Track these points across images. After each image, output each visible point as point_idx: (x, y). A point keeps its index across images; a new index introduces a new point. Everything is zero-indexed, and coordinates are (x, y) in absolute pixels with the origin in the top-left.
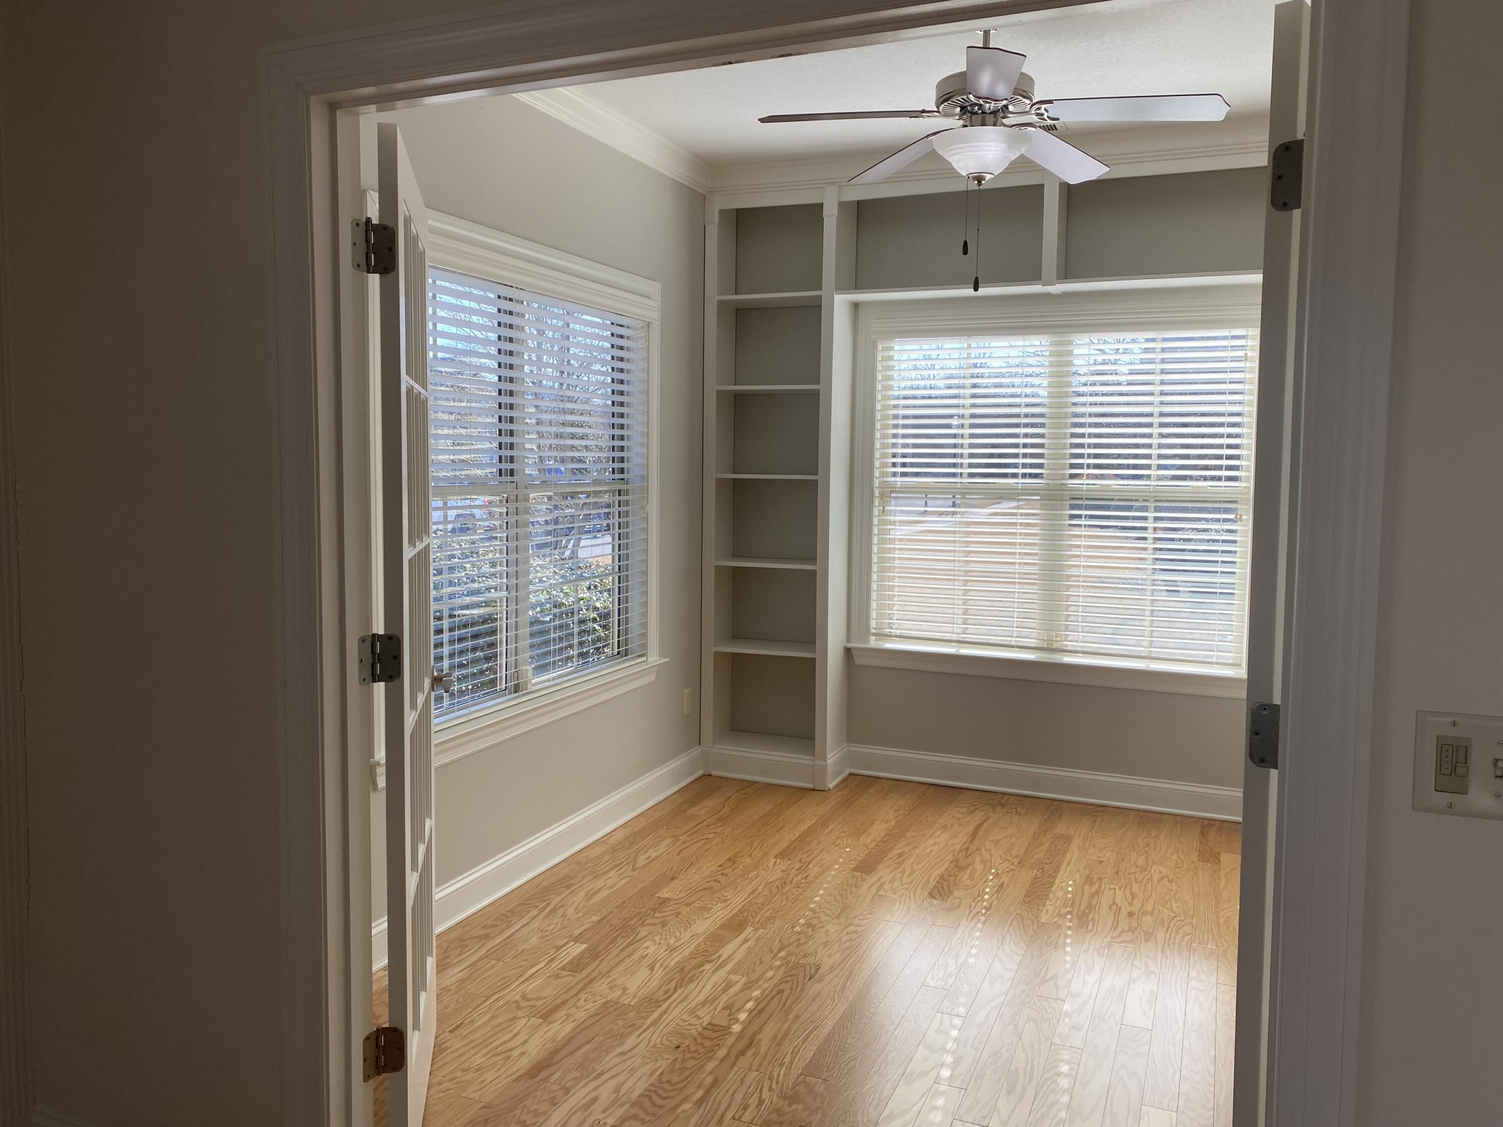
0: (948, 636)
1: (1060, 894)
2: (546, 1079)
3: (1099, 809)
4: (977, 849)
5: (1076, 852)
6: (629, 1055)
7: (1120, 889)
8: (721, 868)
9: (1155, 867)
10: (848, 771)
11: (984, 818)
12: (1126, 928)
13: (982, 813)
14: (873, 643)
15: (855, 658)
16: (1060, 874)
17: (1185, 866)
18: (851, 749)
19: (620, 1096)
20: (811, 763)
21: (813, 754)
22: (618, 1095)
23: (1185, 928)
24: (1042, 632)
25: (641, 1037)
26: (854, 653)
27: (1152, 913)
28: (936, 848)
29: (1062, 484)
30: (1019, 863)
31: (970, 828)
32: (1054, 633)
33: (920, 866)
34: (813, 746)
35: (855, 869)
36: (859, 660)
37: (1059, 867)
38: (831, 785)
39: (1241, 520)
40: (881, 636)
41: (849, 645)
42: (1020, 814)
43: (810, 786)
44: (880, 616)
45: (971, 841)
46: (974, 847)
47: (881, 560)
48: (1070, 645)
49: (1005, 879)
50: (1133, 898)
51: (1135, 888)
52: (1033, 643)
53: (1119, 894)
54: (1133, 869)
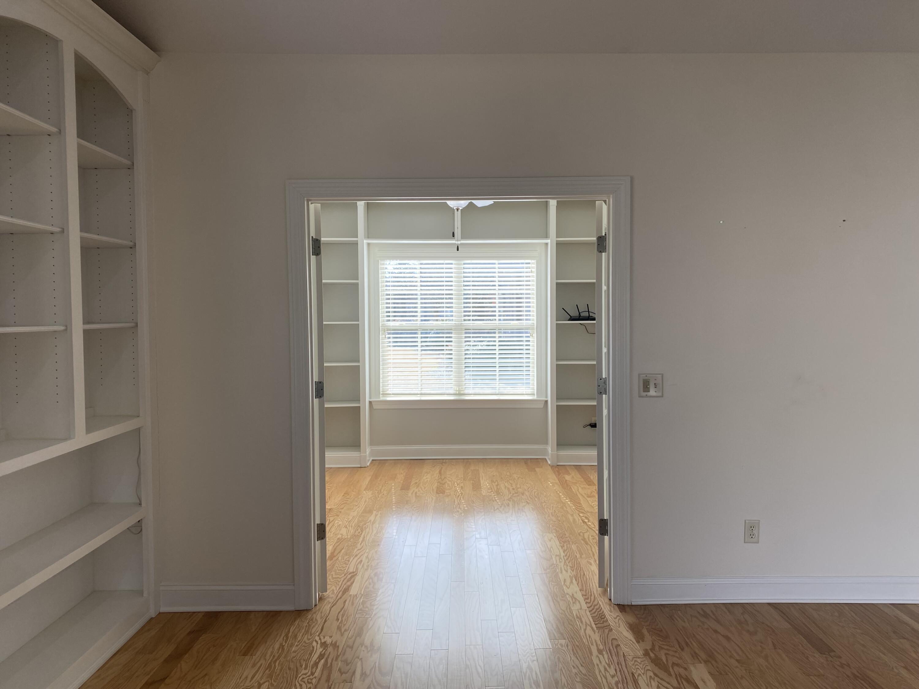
0: (416, 392)
1: (485, 487)
2: (337, 559)
3: (483, 460)
4: (445, 478)
5: (483, 474)
6: (362, 550)
7: (506, 483)
8: (343, 497)
9: (514, 475)
10: (372, 459)
11: (440, 468)
12: (514, 493)
13: (439, 467)
14: (382, 398)
15: (373, 406)
16: (481, 481)
17: (524, 473)
18: (372, 448)
19: (370, 559)
20: (359, 455)
21: (360, 451)
22: (369, 559)
23: (534, 490)
24: (455, 387)
25: (362, 545)
26: (373, 403)
27: (520, 488)
28: (428, 480)
29: (461, 324)
30: (464, 480)
31: (437, 471)
32: (461, 387)
33: (427, 485)
34: (360, 448)
35: (401, 489)
36: (375, 407)
37: (479, 479)
38: (368, 464)
39: (532, 336)
40: (385, 394)
41: (371, 400)
42: (454, 465)
43: (359, 466)
44: (383, 386)
45: (441, 475)
46: (443, 477)
47: (383, 360)
48: (466, 392)
49: (462, 485)
50: (512, 485)
51: (510, 481)
52: (452, 391)
53: (506, 484)
54: (507, 477)
